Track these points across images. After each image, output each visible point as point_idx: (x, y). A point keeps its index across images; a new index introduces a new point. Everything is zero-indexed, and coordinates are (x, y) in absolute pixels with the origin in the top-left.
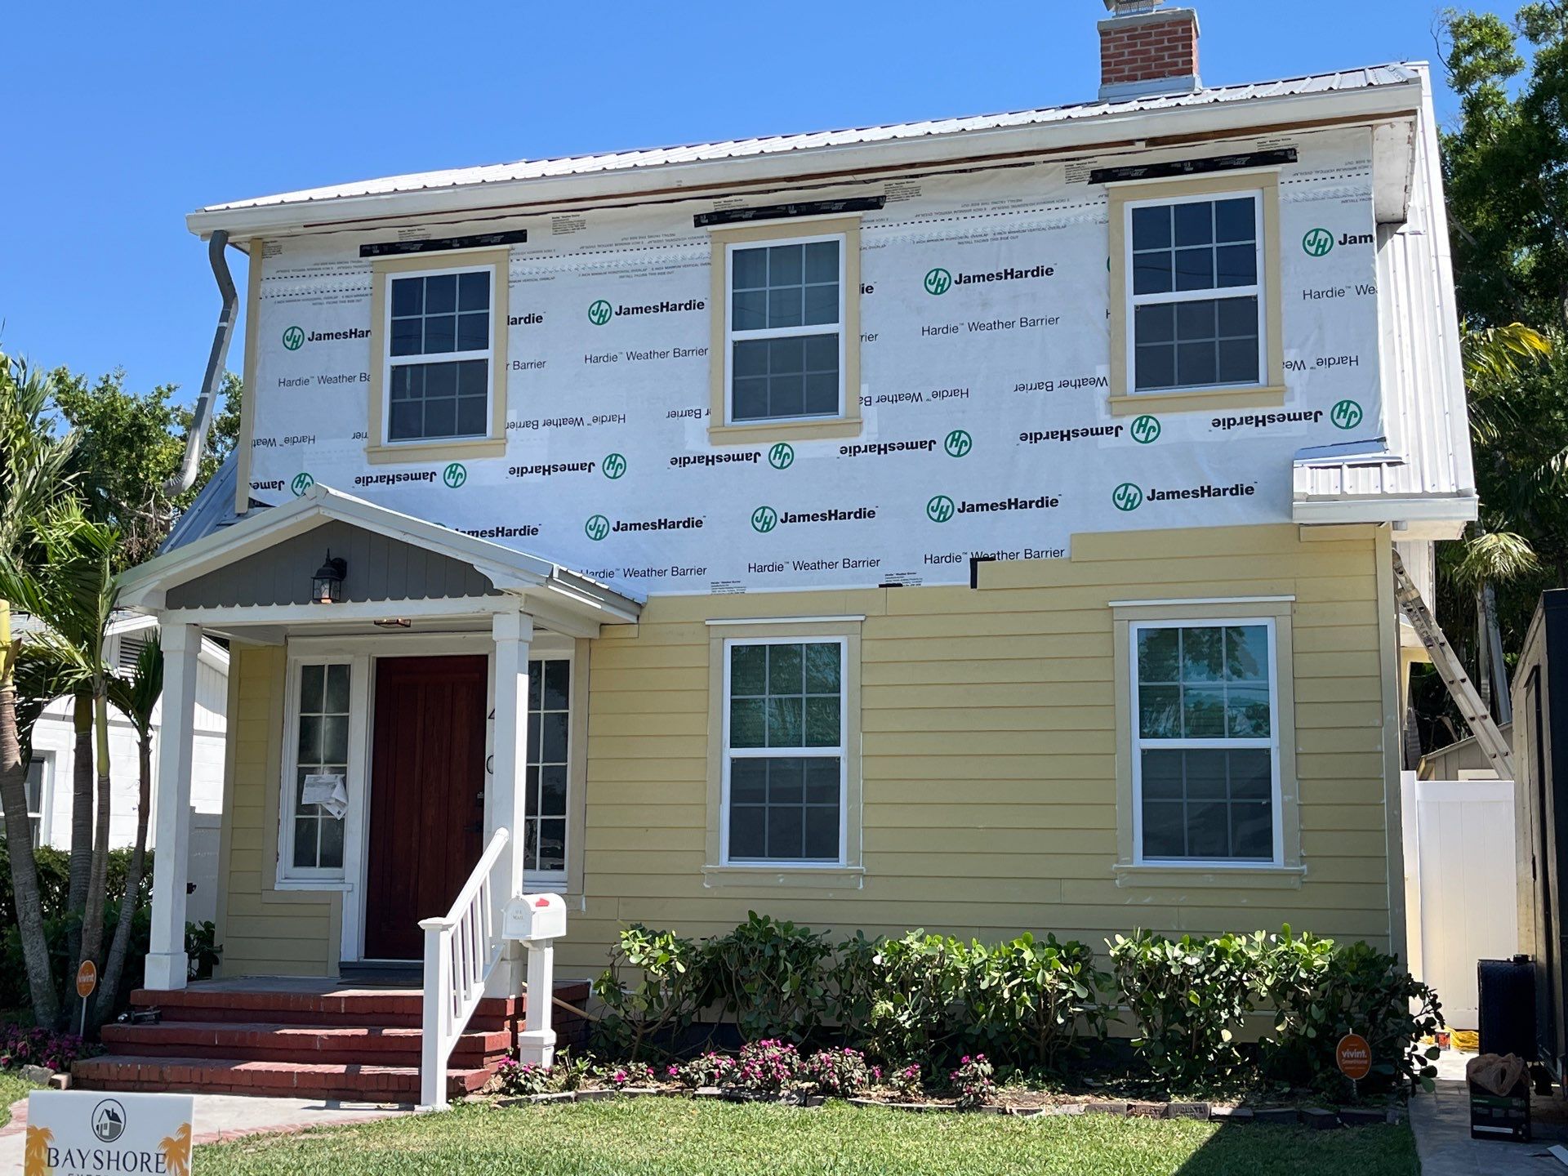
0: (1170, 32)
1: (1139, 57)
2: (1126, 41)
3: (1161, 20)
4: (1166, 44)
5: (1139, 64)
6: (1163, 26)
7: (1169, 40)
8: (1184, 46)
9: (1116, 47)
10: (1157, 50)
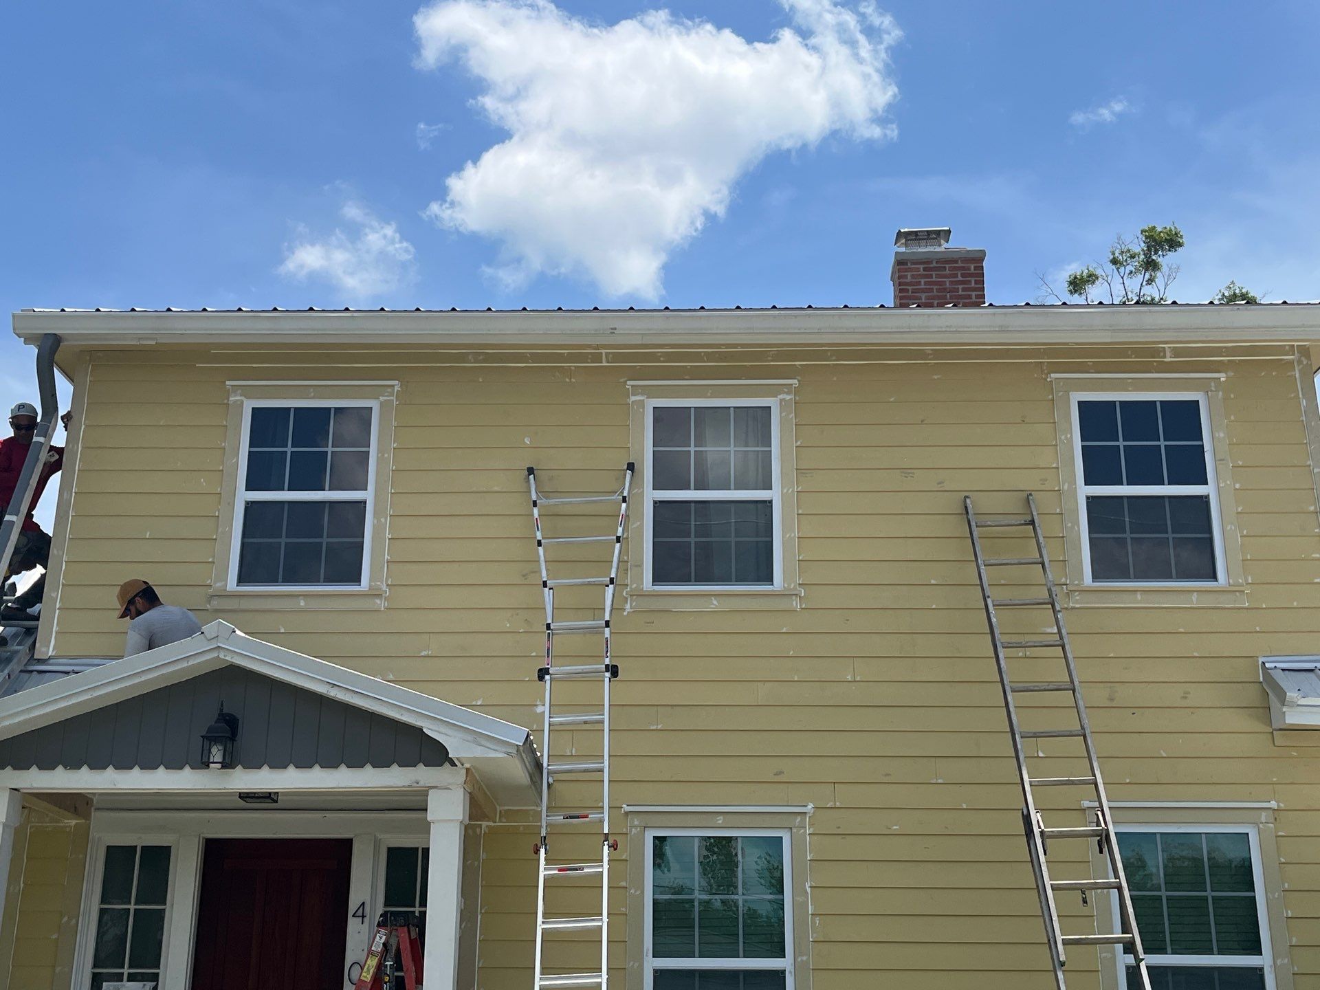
0: (963, 268)
1: (935, 287)
2: (922, 272)
3: (955, 256)
4: (960, 278)
5: (935, 293)
6: (956, 262)
7: (963, 275)
8: (976, 282)
9: (913, 276)
10: (951, 282)
